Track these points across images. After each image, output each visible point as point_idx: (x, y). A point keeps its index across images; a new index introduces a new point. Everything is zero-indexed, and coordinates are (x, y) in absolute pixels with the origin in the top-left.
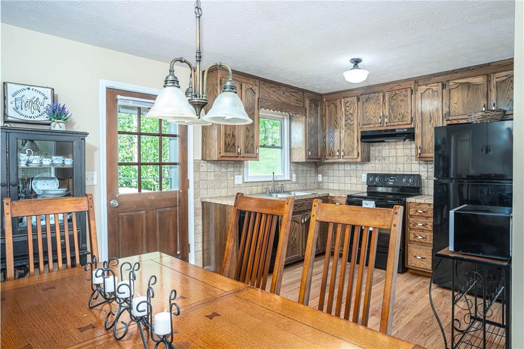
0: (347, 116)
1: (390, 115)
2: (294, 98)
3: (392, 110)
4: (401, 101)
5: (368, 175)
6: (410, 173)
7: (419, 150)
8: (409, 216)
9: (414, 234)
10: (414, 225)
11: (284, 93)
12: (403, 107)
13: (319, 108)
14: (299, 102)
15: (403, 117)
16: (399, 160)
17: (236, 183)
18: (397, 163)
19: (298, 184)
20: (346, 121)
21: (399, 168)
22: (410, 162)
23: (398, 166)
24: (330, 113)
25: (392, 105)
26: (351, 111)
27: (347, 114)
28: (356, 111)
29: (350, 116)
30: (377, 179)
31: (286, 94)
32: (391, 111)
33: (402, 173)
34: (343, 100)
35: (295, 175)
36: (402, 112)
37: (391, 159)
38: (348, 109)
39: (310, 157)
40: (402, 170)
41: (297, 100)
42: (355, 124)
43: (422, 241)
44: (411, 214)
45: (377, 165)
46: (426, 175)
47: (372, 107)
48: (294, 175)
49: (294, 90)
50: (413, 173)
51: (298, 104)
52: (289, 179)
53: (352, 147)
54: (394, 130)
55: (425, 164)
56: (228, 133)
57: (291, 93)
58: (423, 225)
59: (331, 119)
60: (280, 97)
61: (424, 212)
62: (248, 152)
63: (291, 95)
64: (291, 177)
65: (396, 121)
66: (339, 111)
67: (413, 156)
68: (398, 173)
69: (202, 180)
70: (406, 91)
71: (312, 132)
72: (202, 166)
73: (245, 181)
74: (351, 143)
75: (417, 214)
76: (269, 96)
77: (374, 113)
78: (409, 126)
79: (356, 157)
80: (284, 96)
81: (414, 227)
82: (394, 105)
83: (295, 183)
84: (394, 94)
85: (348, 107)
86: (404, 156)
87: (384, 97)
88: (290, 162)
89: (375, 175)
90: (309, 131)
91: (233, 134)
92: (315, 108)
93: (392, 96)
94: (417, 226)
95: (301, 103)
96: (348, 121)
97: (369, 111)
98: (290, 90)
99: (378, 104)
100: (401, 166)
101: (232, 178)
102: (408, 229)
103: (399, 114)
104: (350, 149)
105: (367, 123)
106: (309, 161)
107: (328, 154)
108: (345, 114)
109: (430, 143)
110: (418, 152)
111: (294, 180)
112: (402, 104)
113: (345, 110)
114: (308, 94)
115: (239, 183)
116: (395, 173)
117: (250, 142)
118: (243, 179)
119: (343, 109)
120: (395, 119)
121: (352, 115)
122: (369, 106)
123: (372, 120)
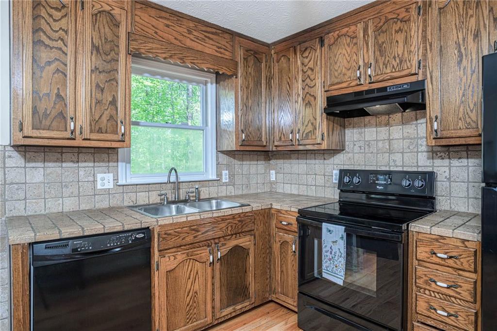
0: (305, 72)
1: (377, 61)
2: (211, 42)
3: (380, 51)
4: (397, 32)
5: (341, 171)
6: (415, 169)
7: (435, 124)
8: (415, 262)
9: (428, 303)
10: (426, 282)
11: (190, 32)
12: (401, 44)
13: (263, 65)
14: (222, 51)
15: (401, 62)
16: (396, 146)
17: (99, 187)
18: (390, 152)
19: (234, 185)
20: (303, 81)
21: (394, 161)
22: (416, 150)
23: (393, 157)
24: (281, 71)
25: (380, 42)
26: (311, 65)
27: (305, 69)
28: (319, 63)
29: (309, 72)
30: (356, 180)
31: (195, 33)
32: (378, 53)
33: (400, 169)
34: (299, 47)
35: (227, 172)
36: (400, 53)
37: (380, 144)
38: (306, 61)
39: (245, 143)
40: (399, 163)
41: (219, 48)
42: (317, 85)
43: (448, 320)
44: (420, 256)
45: (356, 156)
46: (447, 174)
47: (344, 51)
48: (225, 173)
49: (214, 30)
50: (420, 170)
51: (221, 53)
52: (215, 177)
53: (312, 124)
54: (384, 89)
55: (443, 152)
56: (45, 90)
57: (206, 34)
58: (448, 288)
59: (281, 82)
60: (180, 37)
61: (451, 257)
62: (100, 131)
63: (205, 36)
64: (219, 175)
65: (388, 71)
66: (293, 68)
67: (421, 138)
68: (392, 169)
69: (12, 183)
70: (407, 11)
71: (250, 101)
72: (10, 157)
73: (120, 183)
74: (312, 118)
75: (434, 259)
76: (156, 33)
77: (348, 62)
78: (413, 79)
79: (319, 140)
80: (192, 37)
81: (428, 287)
82: (383, 43)
83: (226, 185)
84: (383, 20)
85: (307, 57)
86: (404, 139)
87: (365, 30)
88: (218, 151)
89: (352, 173)
90: (242, 100)
91: (58, 96)
92: (255, 63)
93: (380, 25)
94: (433, 284)
95: (227, 53)
96: (306, 82)
97: (340, 59)
98: (204, 28)
99: (356, 44)
100: (398, 157)
101: (91, 179)
102: (414, 288)
103: (394, 58)
104: (310, 128)
105: (336, 81)
106: (242, 148)
107: (278, 138)
108: (302, 70)
109: (459, 107)
110: (432, 127)
111: (225, 179)
112: (400, 37)
113: (303, 64)
114: (242, 39)
115: (106, 187)
116: (387, 169)
117: (106, 113)
118: (116, 179)
119: (299, 63)
120: (386, 67)
121: (312, 70)
122: (340, 51)
123: (344, 75)
